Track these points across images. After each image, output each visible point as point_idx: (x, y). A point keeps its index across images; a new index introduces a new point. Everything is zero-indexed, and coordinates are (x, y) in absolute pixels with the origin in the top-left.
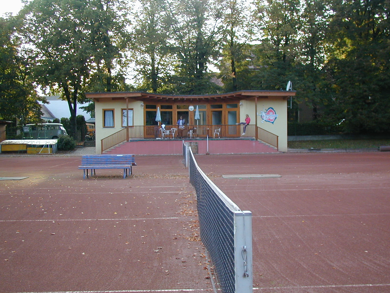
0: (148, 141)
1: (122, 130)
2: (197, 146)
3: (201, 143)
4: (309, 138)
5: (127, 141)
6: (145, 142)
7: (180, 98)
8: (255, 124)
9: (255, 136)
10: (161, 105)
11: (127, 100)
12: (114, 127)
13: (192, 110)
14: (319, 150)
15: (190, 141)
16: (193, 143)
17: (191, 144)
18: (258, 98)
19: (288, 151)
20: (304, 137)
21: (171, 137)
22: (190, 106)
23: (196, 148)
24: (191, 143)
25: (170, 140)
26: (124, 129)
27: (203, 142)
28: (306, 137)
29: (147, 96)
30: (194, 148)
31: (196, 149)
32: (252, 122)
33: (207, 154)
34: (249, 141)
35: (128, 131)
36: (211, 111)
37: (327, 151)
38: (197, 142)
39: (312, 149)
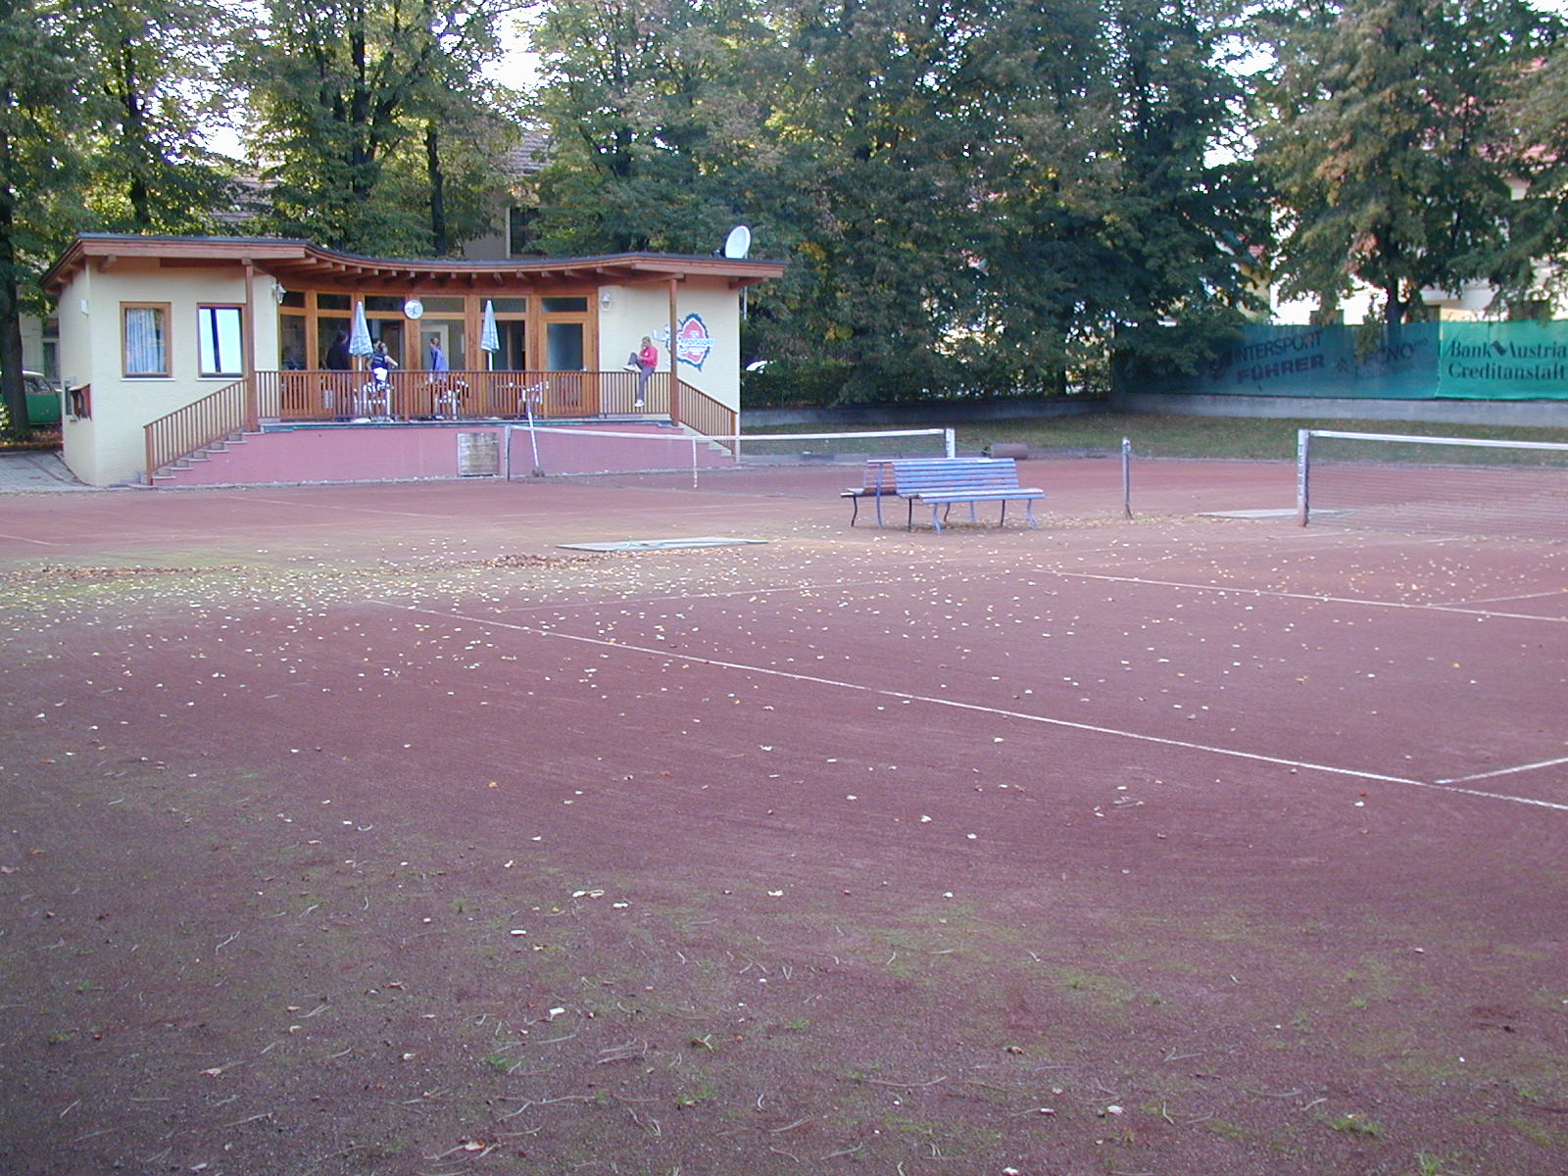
0: (331, 428)
1: (229, 388)
2: (497, 447)
5: (253, 431)
6: (321, 432)
7: (415, 272)
8: (669, 370)
9: (669, 410)
10: (318, 296)
11: (250, 270)
12: (166, 376)
13: (416, 317)
14: (830, 457)
15: (475, 430)
16: (484, 436)
17: (475, 441)
23: (491, 453)
24: (475, 435)
25: (408, 424)
26: (239, 383)
29: (326, 261)
30: (486, 454)
31: (492, 456)
32: (663, 365)
34: (654, 428)
35: (251, 389)
37: (852, 461)
38: (495, 434)
39: (807, 456)
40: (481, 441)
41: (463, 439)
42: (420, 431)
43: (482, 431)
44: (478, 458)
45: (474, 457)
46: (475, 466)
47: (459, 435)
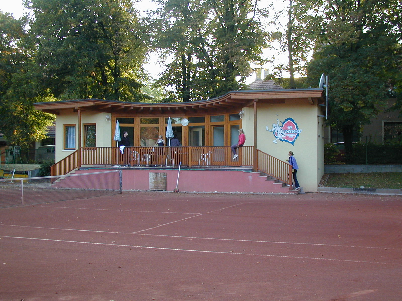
0: (101, 168)
2: (165, 179)
3: (170, 174)
4: (389, 168)
5: (78, 169)
7: (162, 108)
8: (253, 145)
9: (253, 165)
11: (79, 111)
12: (75, 149)
13: (186, 125)
14: (374, 190)
15: (157, 171)
16: (160, 174)
17: (156, 176)
18: (257, 102)
19: (318, 190)
20: (381, 166)
21: (132, 165)
22: (184, 118)
23: (163, 181)
24: (156, 173)
25: (129, 168)
27: (173, 172)
28: (384, 166)
30: (161, 181)
33: (174, 192)
34: (241, 172)
36: (211, 126)
38: (165, 173)
39: (362, 189)
40: (159, 176)
41: (151, 175)
42: (135, 171)
43: (159, 172)
44: (157, 183)
45: (156, 183)
46: (156, 186)
47: (150, 173)
